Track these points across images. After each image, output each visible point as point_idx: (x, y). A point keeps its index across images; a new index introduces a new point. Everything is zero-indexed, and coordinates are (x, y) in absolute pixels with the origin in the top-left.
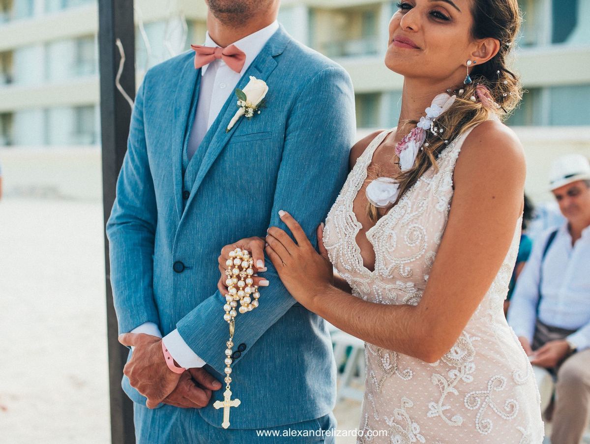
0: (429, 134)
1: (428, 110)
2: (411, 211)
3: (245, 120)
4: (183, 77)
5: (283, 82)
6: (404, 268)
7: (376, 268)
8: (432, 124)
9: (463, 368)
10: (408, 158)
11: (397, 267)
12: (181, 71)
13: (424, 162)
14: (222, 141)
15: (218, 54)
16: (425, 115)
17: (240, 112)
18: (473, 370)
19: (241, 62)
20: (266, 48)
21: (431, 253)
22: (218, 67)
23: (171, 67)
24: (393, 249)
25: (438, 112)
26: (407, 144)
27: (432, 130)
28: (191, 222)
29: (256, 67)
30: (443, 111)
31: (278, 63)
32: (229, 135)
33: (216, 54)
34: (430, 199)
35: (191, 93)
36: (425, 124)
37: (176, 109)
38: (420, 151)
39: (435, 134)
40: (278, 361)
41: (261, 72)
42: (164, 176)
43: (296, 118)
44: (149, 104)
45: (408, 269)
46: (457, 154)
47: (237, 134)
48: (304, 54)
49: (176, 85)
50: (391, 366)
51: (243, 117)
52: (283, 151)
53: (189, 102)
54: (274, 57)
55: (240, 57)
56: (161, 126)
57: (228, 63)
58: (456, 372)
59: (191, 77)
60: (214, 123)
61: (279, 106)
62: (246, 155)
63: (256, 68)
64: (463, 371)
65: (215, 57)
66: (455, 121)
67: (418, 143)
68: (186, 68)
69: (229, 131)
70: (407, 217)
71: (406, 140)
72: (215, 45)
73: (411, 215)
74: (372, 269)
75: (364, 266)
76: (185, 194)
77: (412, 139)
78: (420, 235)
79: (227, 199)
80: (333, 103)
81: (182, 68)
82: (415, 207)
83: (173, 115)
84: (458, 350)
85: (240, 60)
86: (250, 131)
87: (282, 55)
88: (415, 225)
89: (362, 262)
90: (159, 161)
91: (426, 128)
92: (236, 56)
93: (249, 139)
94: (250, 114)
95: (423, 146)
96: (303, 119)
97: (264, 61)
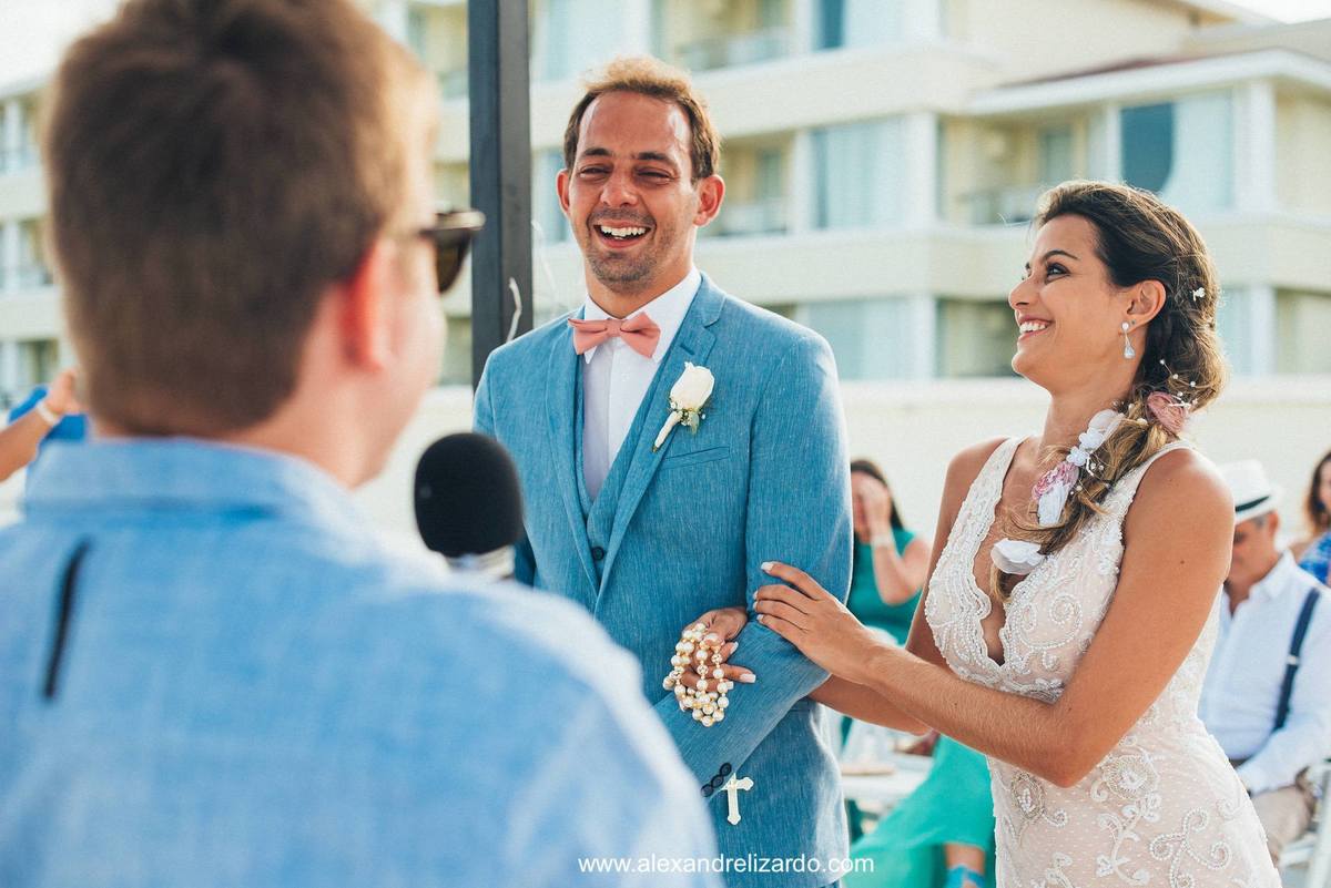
0: (1082, 472)
1: (1082, 437)
2: (1058, 574)
3: (682, 431)
4: (552, 366)
5: (733, 367)
6: (1047, 656)
7: (1007, 659)
8: (1089, 458)
9: (1143, 801)
10: (1051, 508)
11: (1038, 655)
12: (547, 356)
13: (1079, 512)
14: (650, 465)
15: (613, 329)
16: (1078, 444)
17: (673, 419)
18: (1158, 803)
19: (652, 341)
20: (691, 313)
21: (1087, 634)
22: (613, 351)
23: (528, 351)
24: (1032, 628)
25: (1098, 441)
26: (1050, 486)
27: (1087, 468)
28: (616, 597)
29: (682, 346)
30: (1104, 438)
31: (716, 336)
32: (660, 456)
33: (610, 331)
34: (1086, 556)
35: (571, 389)
36: (1078, 457)
37: (551, 418)
38: (1070, 497)
39: (1092, 474)
40: (772, 798)
41: (692, 353)
42: (553, 525)
43: (766, 424)
44: (503, 415)
45: (1053, 657)
46: (1131, 497)
47: (671, 453)
48: (755, 319)
49: (543, 379)
50: (1034, 807)
51: (678, 425)
52: (750, 475)
53: (572, 403)
54: (706, 327)
55: (648, 333)
56: (532, 448)
57: (629, 343)
58: (1134, 808)
59: (566, 365)
60: (628, 438)
61: (735, 405)
62: (691, 485)
63: (684, 348)
64: (1144, 806)
65: (608, 334)
66: (1122, 450)
67: (1067, 485)
68: (556, 350)
69: (659, 449)
70: (1052, 584)
71: (1050, 480)
72: (605, 316)
73: (1059, 579)
74: (1001, 661)
75: (989, 656)
76: (597, 554)
77: (1058, 479)
78: (1072, 609)
79: (664, 556)
80: (818, 393)
81: (550, 351)
82: (1063, 568)
83: (550, 428)
84: (1134, 776)
85: (652, 337)
86: (694, 449)
87: (721, 323)
88: (1063, 594)
89: (986, 652)
90: (538, 504)
91: (1080, 463)
92: (644, 331)
93: (695, 461)
94: (693, 420)
95: (1073, 489)
96: (778, 424)
97: (693, 335)
